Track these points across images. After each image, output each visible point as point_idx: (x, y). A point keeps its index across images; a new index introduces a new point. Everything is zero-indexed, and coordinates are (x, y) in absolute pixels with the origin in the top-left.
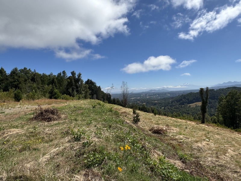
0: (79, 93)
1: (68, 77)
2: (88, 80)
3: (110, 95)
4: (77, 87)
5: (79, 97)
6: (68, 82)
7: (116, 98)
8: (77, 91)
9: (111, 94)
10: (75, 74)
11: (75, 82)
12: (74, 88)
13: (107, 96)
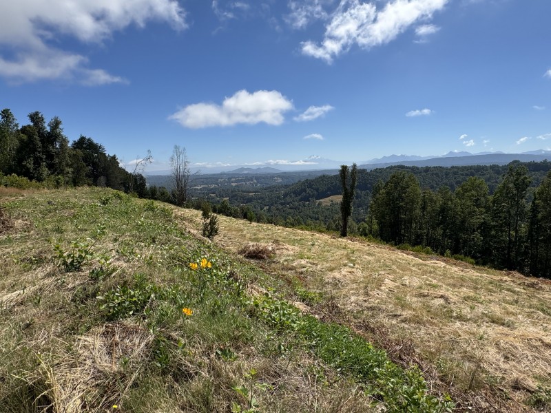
0: (56, 170)
1: (19, 128)
2: (82, 139)
3: (142, 178)
4: (50, 156)
5: (58, 183)
6: (21, 141)
7: (158, 186)
8: (50, 167)
9: (144, 175)
10: (43, 120)
11: (42, 141)
12: (41, 159)
13: (136, 180)
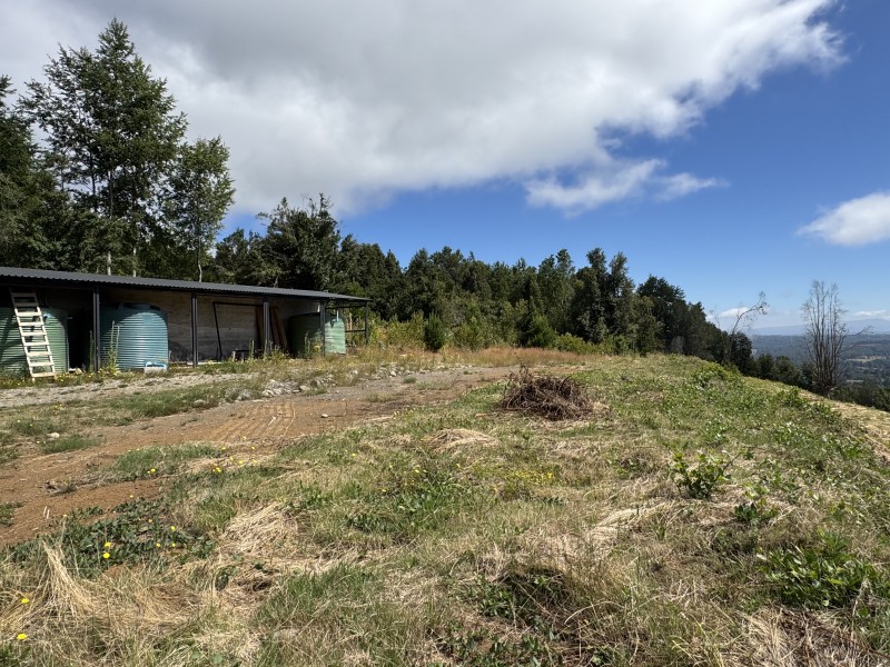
0: (616, 328)
1: (576, 272)
2: (652, 280)
3: (744, 340)
4: (610, 308)
5: (618, 346)
6: (577, 289)
7: (774, 355)
8: (610, 322)
9: (749, 336)
10: (603, 258)
11: (601, 288)
12: (599, 312)
13: (734, 344)
